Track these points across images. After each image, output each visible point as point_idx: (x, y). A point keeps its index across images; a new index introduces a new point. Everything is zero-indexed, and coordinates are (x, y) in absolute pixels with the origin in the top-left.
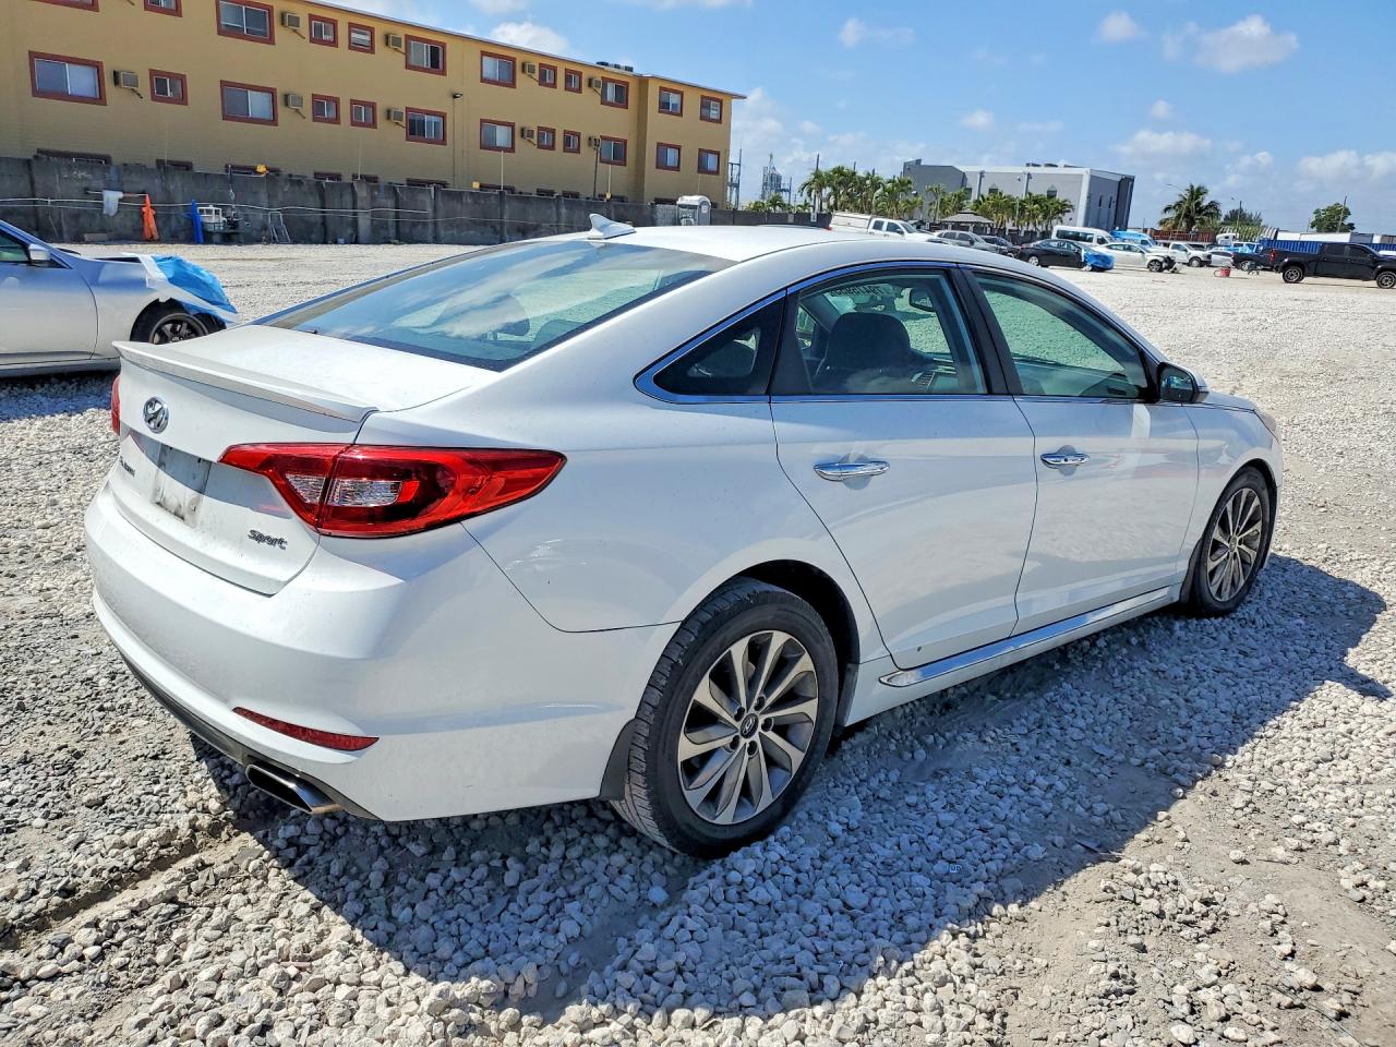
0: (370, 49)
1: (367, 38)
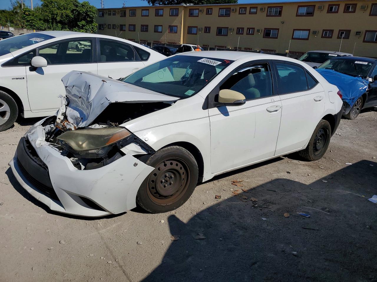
0: (256, 13)
1: (256, 10)
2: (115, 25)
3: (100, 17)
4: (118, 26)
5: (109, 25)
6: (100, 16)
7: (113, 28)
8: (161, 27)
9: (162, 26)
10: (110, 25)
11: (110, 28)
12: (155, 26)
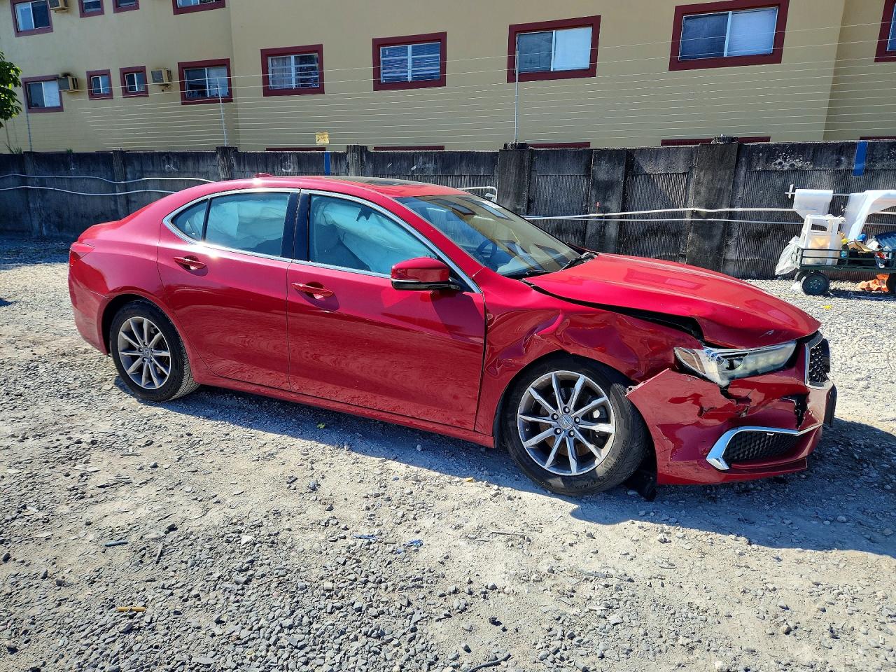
2: (141, 71)
3: (28, 32)
4: (169, 72)
5: (93, 77)
6: (21, 28)
7: (128, 91)
8: (588, 31)
9: (593, 23)
10: (106, 73)
11: (109, 95)
12: (516, 31)
